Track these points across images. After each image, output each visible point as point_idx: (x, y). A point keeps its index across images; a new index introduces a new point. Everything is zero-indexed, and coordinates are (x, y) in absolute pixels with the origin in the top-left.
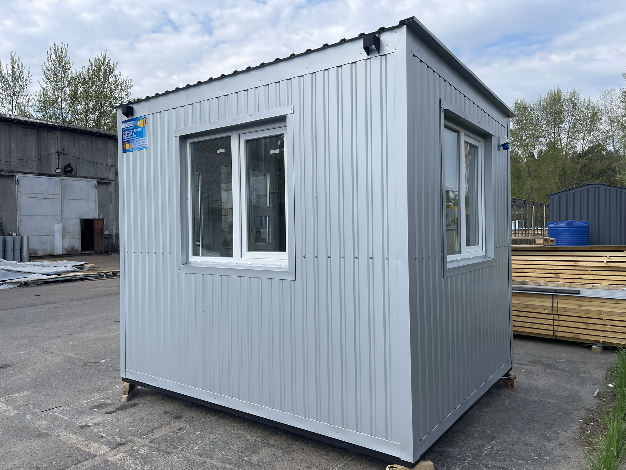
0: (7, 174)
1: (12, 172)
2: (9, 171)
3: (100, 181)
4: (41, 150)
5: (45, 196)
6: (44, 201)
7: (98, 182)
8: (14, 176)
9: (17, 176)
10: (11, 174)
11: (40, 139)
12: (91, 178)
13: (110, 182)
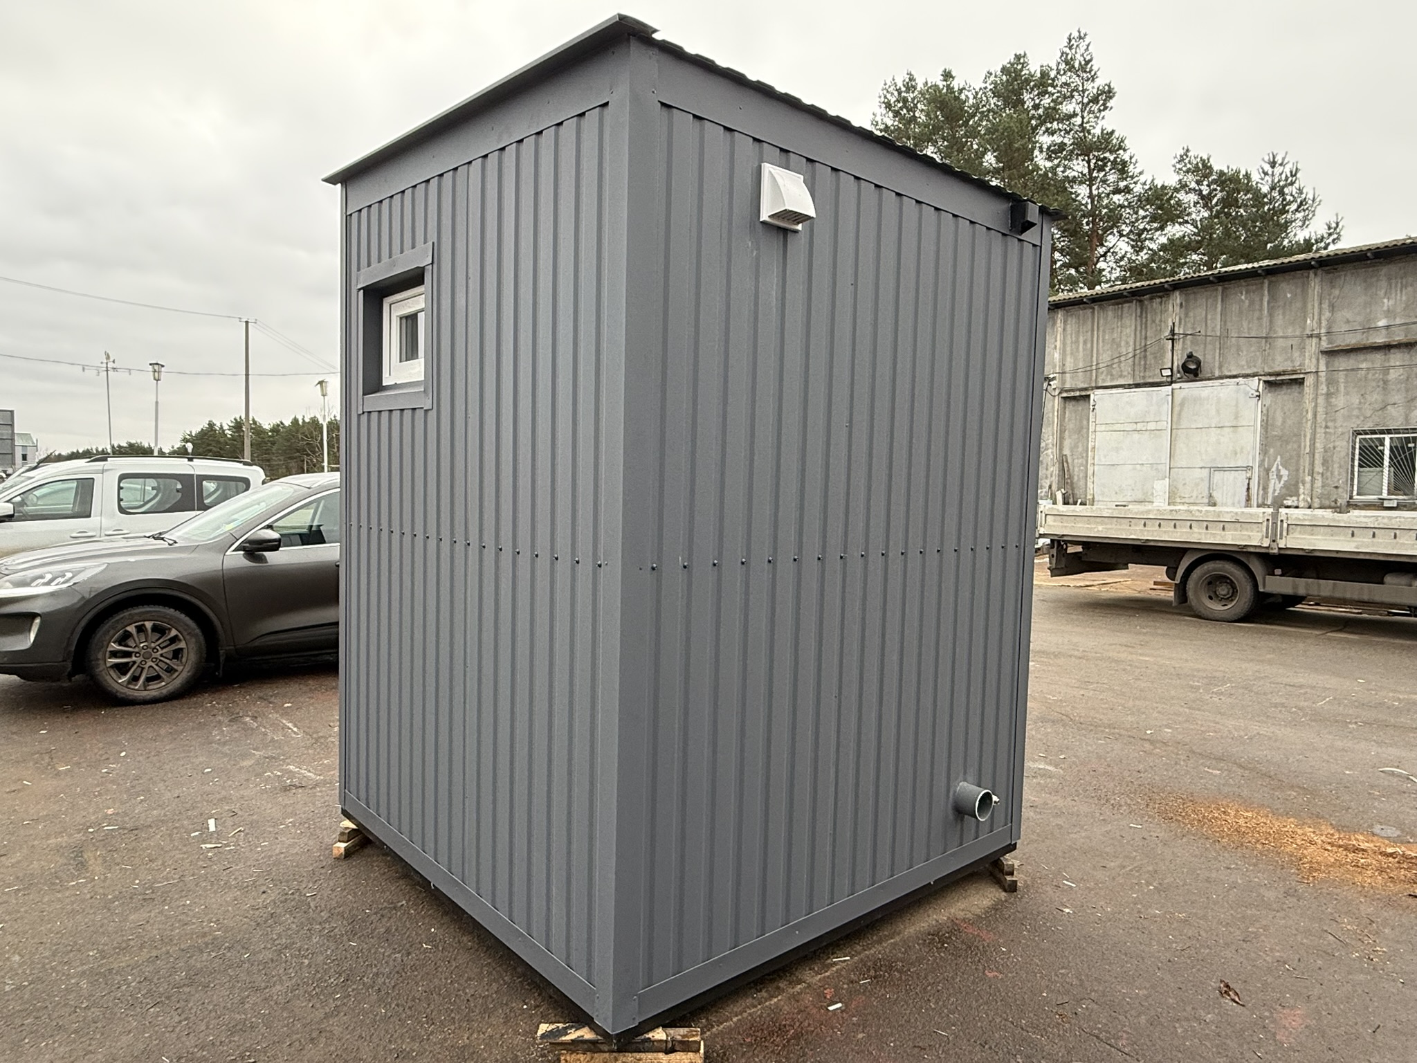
0: (1077, 394)
1: (1086, 389)
2: (1081, 390)
3: (1273, 378)
4: (1146, 338)
5: (1139, 426)
6: (1136, 435)
7: (1265, 382)
8: (1088, 396)
9: (1092, 397)
10: (1083, 393)
11: (1146, 317)
12: (1246, 376)
13: (1302, 376)
